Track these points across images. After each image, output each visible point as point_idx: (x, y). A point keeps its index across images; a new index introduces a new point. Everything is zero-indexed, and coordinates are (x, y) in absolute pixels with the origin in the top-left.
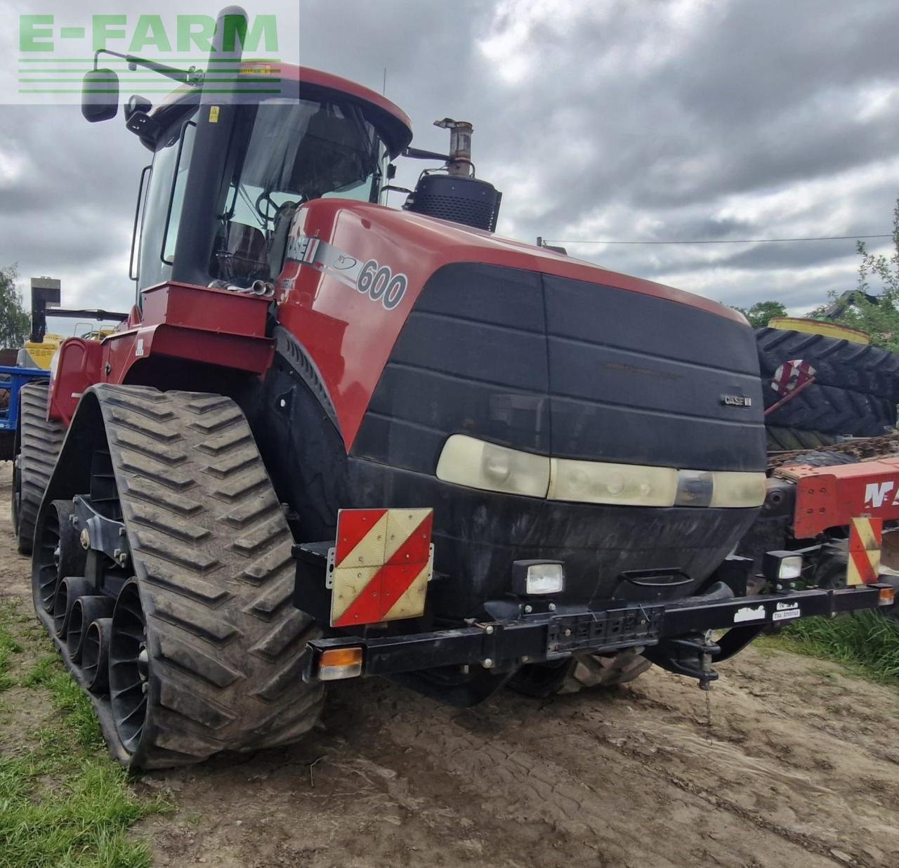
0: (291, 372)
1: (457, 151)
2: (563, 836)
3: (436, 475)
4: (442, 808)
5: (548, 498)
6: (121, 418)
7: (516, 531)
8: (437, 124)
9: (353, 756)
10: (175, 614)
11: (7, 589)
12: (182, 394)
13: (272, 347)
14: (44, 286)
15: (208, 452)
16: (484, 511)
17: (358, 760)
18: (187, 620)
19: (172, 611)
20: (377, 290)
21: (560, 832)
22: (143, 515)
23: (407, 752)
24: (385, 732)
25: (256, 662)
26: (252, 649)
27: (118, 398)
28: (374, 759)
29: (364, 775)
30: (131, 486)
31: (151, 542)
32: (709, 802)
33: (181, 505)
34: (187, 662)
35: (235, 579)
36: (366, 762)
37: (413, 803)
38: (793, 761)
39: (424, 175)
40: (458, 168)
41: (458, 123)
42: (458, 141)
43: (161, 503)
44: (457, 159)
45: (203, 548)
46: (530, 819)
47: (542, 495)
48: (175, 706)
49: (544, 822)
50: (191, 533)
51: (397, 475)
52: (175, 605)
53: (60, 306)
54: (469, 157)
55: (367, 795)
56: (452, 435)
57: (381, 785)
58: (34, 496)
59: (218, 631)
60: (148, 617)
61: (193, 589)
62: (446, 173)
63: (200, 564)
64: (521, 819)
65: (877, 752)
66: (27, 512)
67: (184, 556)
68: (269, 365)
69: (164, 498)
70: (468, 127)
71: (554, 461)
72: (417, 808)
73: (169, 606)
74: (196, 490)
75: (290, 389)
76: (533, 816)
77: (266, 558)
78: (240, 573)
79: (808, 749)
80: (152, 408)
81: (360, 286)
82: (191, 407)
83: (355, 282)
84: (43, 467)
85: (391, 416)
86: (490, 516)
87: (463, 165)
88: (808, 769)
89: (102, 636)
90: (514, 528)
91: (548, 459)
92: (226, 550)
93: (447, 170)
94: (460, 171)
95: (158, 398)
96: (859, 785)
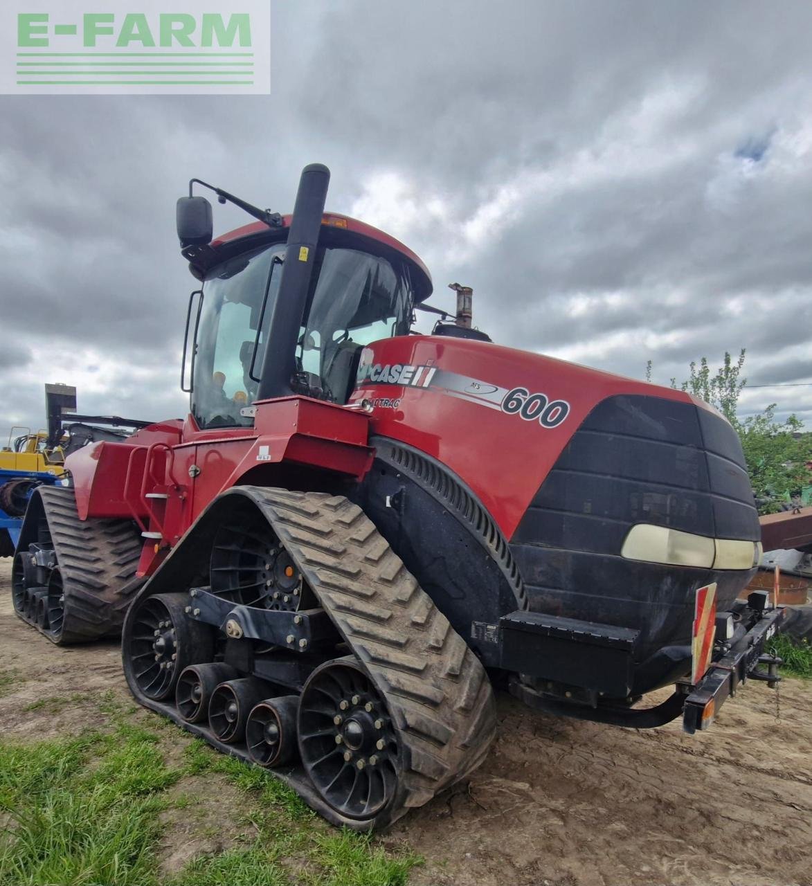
0: (398, 475)
1: (464, 308)
2: (669, 804)
3: (620, 555)
4: (578, 804)
5: (714, 567)
6: (286, 518)
7: (690, 594)
8: (451, 286)
9: (488, 778)
10: (406, 688)
11: (86, 683)
12: (313, 494)
13: (371, 454)
14: (59, 392)
15: (356, 543)
16: (669, 580)
17: (495, 780)
18: (415, 692)
19: (403, 686)
20: (531, 411)
21: (665, 803)
22: (343, 604)
23: (526, 766)
24: (500, 754)
25: (459, 717)
26: (455, 708)
27: (274, 500)
28: (505, 776)
29: (508, 791)
30: (322, 578)
31: (359, 627)
32: (712, 759)
33: (364, 592)
34: (424, 729)
35: (424, 650)
36: (500, 780)
37: (559, 804)
38: (723, 722)
39: (438, 324)
40: (465, 321)
41: (465, 288)
42: (465, 301)
43: (347, 591)
44: (464, 314)
45: (392, 627)
46: (641, 798)
47: (708, 565)
48: (420, 769)
49: (650, 798)
50: (382, 616)
51: (575, 557)
52: (402, 681)
53: (76, 411)
54: (471, 313)
55: (524, 807)
56: (635, 525)
57: (527, 797)
58: (78, 591)
59: (436, 697)
60: (386, 695)
61: (407, 664)
62: (454, 324)
63: (401, 641)
64: (635, 800)
65: (755, 708)
66: (71, 607)
67: (388, 637)
68: (368, 469)
69: (349, 587)
70: (470, 291)
71: (717, 541)
72: (563, 808)
73: (398, 681)
74: (365, 577)
75: (400, 490)
76: (642, 795)
77: (435, 630)
78: (427, 646)
79: (727, 714)
80: (303, 507)
81: (506, 407)
82: (327, 505)
83: (500, 405)
84: (81, 563)
85: (562, 510)
86: (673, 584)
87: (467, 319)
88: (733, 727)
89: (280, 716)
90: (688, 592)
91: (712, 540)
92: (407, 626)
93: (455, 322)
94: (466, 323)
95: (301, 498)
96: (765, 731)
